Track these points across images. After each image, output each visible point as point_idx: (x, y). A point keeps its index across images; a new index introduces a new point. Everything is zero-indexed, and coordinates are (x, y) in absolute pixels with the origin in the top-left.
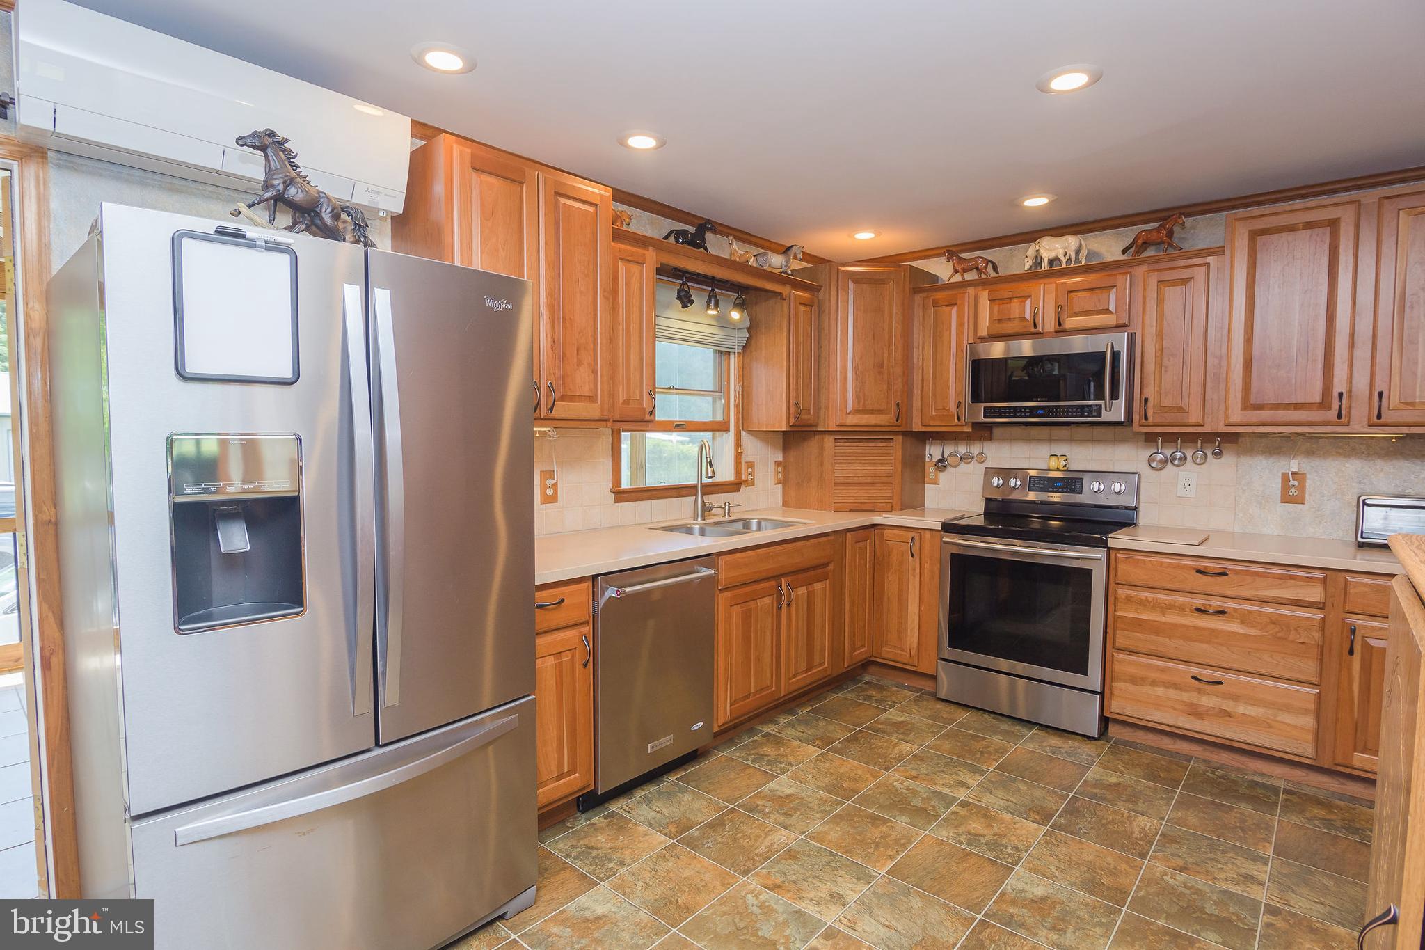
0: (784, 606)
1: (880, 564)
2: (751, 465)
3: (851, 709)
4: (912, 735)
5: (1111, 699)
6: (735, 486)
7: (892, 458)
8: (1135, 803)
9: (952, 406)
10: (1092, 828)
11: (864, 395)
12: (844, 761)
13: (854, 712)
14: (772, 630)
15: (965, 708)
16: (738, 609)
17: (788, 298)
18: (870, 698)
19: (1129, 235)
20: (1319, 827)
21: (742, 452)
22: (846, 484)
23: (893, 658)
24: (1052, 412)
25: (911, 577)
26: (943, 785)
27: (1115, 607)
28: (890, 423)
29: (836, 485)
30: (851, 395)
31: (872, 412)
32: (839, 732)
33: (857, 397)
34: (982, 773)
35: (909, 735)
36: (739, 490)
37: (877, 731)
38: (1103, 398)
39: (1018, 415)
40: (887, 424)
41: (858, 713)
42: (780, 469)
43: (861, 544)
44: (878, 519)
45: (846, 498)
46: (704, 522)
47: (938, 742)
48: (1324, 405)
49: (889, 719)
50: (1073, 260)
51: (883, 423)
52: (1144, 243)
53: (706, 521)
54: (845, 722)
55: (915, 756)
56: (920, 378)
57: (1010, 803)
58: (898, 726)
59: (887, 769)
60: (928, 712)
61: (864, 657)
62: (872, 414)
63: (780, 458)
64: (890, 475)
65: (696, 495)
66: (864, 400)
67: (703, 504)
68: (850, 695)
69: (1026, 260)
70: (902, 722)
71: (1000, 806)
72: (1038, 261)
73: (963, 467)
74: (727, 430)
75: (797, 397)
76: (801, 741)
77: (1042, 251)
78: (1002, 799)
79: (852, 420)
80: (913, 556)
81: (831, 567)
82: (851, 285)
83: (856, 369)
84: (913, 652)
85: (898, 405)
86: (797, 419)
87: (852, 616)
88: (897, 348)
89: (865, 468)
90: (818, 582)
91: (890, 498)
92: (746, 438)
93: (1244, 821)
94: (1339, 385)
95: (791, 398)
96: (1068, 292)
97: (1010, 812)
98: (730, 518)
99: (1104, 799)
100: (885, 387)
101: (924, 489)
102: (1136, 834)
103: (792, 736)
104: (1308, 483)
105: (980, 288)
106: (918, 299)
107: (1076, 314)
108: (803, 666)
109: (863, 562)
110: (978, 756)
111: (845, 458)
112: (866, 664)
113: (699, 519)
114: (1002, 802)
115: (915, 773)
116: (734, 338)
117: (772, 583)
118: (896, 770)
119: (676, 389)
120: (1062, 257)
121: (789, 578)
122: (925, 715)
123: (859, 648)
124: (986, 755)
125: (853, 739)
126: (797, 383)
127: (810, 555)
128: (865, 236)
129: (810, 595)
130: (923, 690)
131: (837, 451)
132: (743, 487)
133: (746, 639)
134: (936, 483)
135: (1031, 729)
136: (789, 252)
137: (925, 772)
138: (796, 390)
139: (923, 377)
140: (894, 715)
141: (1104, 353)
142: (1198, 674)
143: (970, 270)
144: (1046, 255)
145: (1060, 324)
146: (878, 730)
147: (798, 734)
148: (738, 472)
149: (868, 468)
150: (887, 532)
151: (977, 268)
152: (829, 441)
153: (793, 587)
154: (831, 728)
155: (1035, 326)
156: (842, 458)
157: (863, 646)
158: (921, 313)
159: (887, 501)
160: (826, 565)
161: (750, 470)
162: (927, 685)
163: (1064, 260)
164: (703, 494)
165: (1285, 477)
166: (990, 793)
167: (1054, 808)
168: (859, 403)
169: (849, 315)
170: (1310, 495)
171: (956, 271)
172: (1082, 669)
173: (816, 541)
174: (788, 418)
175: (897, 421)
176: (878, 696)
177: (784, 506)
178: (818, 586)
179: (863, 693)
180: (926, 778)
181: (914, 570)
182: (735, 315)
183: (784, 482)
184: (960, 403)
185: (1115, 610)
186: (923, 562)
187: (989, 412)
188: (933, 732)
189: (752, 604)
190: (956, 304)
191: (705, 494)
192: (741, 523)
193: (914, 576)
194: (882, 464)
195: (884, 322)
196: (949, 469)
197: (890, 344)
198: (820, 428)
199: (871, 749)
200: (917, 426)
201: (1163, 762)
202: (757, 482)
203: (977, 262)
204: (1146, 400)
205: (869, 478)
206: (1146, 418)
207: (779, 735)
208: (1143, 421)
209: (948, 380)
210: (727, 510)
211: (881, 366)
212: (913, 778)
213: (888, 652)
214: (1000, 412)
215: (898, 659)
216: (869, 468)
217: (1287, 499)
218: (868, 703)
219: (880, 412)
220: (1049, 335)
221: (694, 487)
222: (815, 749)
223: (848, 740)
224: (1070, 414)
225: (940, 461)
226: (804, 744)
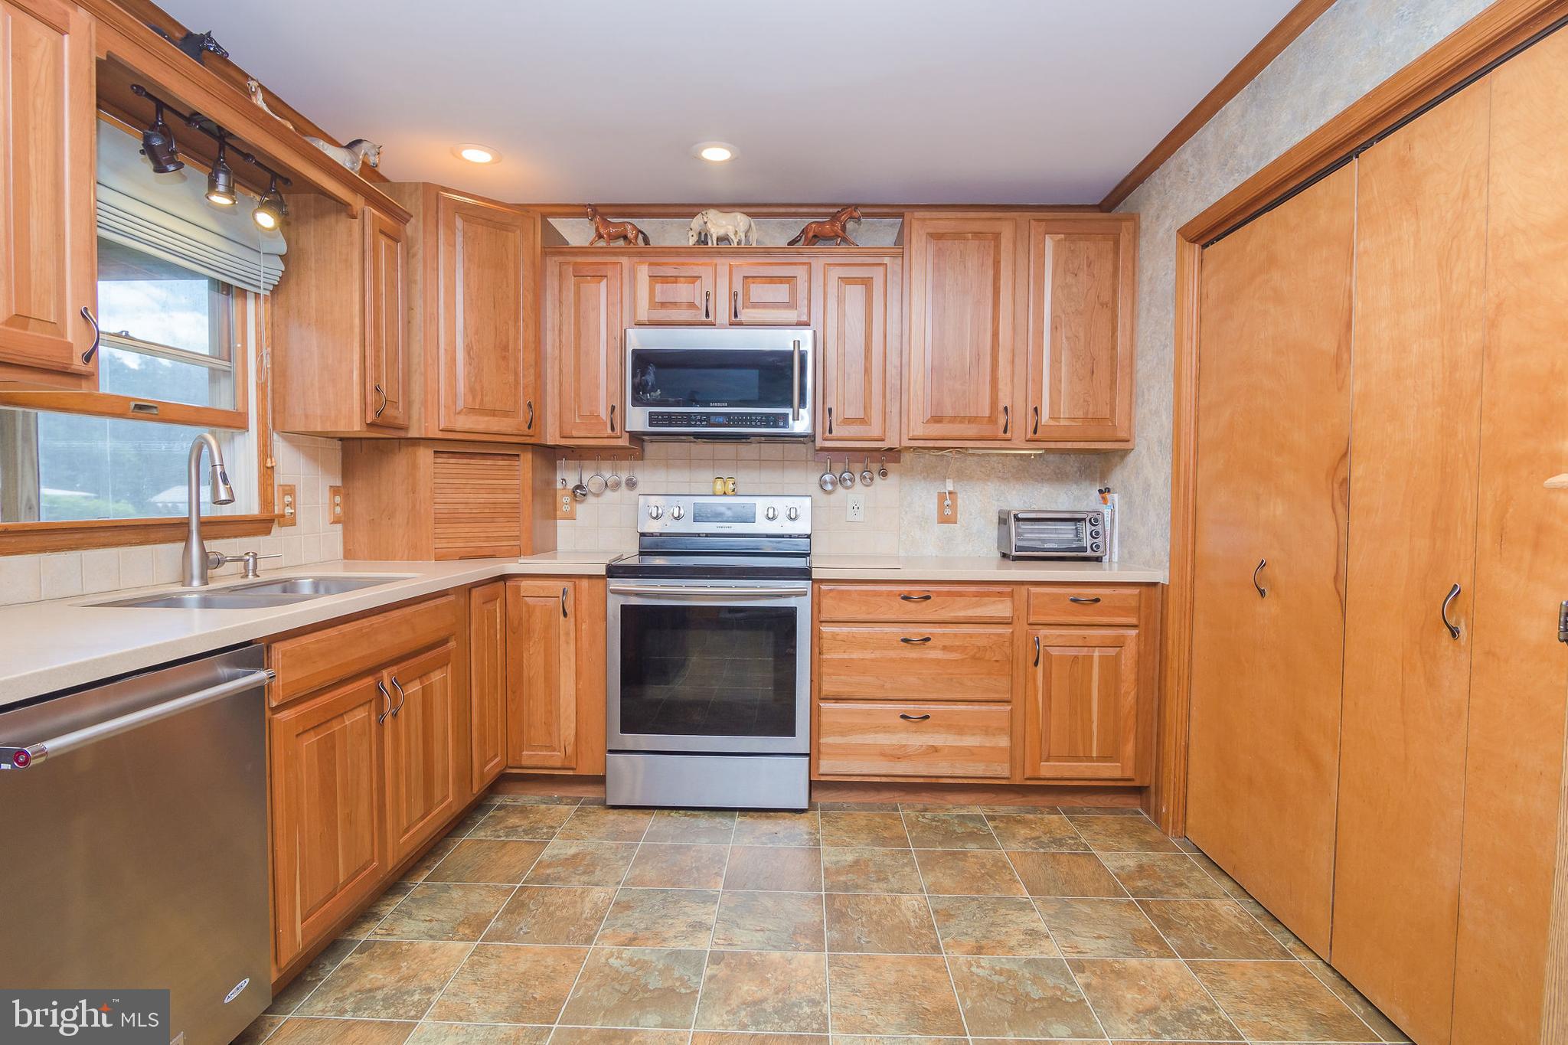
0: (388, 718)
1: (514, 632)
2: (290, 490)
3: (494, 856)
4: (598, 873)
5: (819, 759)
6: (261, 525)
7: (517, 482)
8: (885, 880)
9: (604, 413)
10: (870, 932)
11: (482, 388)
12: (518, 949)
13: (500, 858)
14: (371, 762)
15: (647, 811)
16: (312, 739)
17: (360, 217)
18: (513, 829)
19: (795, 227)
20: (1037, 849)
21: (273, 467)
22: (451, 518)
23: (540, 764)
24: (733, 421)
25: (563, 646)
26: (676, 937)
27: (820, 649)
28: (519, 430)
29: (437, 521)
30: (462, 385)
31: (493, 413)
32: (487, 900)
33: (472, 390)
34: (713, 899)
35: (593, 872)
36: (268, 532)
37: (547, 881)
38: (791, 405)
39: (693, 423)
40: (515, 432)
41: (506, 859)
42: (338, 499)
43: (489, 606)
44: (511, 567)
45: (453, 540)
46: (205, 588)
47: (637, 871)
48: (992, 419)
49: (555, 856)
50: (743, 242)
51: (509, 430)
52: (815, 236)
53: (212, 586)
54: (492, 879)
55: (617, 904)
56: (557, 370)
57: (767, 932)
58: (573, 861)
59: (589, 940)
60: (603, 830)
61: (498, 770)
62: (494, 415)
63: (338, 483)
64: (515, 506)
65: (187, 539)
66: (482, 395)
67: (204, 555)
68: (483, 834)
69: (691, 233)
70: (575, 856)
71: (758, 941)
72: (703, 239)
73: (609, 495)
74: (244, 427)
75: (378, 379)
76: (432, 937)
77: (709, 225)
78: (757, 930)
79: (466, 423)
80: (565, 614)
81: (452, 644)
82: (459, 223)
83: (469, 349)
84: (569, 750)
85: (530, 405)
86: (379, 413)
87: (482, 716)
88: (526, 326)
89: (480, 496)
90: (435, 670)
91: (517, 538)
92: (280, 446)
93: (983, 866)
94: (1004, 400)
95: (368, 380)
96: (744, 277)
97: (775, 947)
98: (258, 580)
99: (857, 887)
100: (511, 378)
101: (556, 526)
102: (914, 923)
103: (414, 935)
104: (960, 502)
105: (636, 259)
106: (552, 263)
107: (756, 305)
108: (418, 809)
109: (492, 631)
110: (696, 875)
111: (451, 481)
112: (502, 781)
113: (196, 583)
114: (759, 936)
115: (629, 932)
116: (258, 268)
117: (369, 681)
118: (602, 937)
119: (133, 339)
120: (732, 236)
121: (394, 669)
122: (601, 835)
123: (491, 760)
124: (704, 871)
125: (517, 907)
126: (377, 357)
127: (424, 627)
128: (477, 156)
129: (426, 692)
130: (582, 798)
131: (437, 471)
132: (275, 529)
133: (327, 790)
134: (571, 517)
135: (733, 817)
136: (356, 149)
137: (643, 926)
138: (377, 366)
139: (560, 370)
140: (558, 848)
141: (791, 354)
142: (905, 711)
143: (616, 237)
144: (715, 231)
145: (736, 315)
146: (547, 879)
147: (423, 927)
148: (266, 501)
149: (483, 497)
150: (525, 584)
151: (625, 237)
152: (425, 456)
153: (398, 684)
154: (474, 897)
155: (707, 315)
156: (445, 481)
157: (496, 756)
158: (556, 284)
159: (513, 543)
160: (444, 641)
161: (288, 499)
162: (590, 793)
163: (736, 241)
164: (202, 538)
165: (942, 497)
166: (738, 926)
167: (817, 919)
168: (474, 398)
169: (457, 266)
170: (961, 514)
171: (600, 236)
172: (788, 729)
173: (431, 603)
174: (364, 411)
175: (529, 428)
176: (525, 824)
177: (346, 557)
178: (436, 677)
179: (501, 826)
180: (648, 934)
181: (567, 634)
182: (266, 220)
183: (345, 520)
184: (613, 408)
185: (820, 653)
186: (579, 621)
187: (653, 419)
188: (623, 858)
189: (336, 726)
190: (606, 276)
191: (207, 539)
192: (279, 586)
193: (568, 643)
194: (504, 491)
195: (507, 286)
196: (591, 499)
197: (517, 319)
198: (413, 433)
199: (551, 915)
200: (552, 438)
201: (878, 820)
202: (301, 518)
203: (625, 229)
204: (830, 410)
205: (487, 510)
206: (831, 431)
207: (389, 939)
208: (827, 434)
209: (597, 377)
210: (249, 563)
211: (506, 348)
212: (632, 941)
213: (532, 758)
214: (669, 419)
215: (547, 764)
216: (485, 496)
217: (944, 519)
218: (514, 839)
219: (506, 414)
220: (722, 327)
221: (184, 524)
222: (462, 944)
223: (509, 911)
224: (753, 423)
225: (579, 487)
226: (441, 942)
